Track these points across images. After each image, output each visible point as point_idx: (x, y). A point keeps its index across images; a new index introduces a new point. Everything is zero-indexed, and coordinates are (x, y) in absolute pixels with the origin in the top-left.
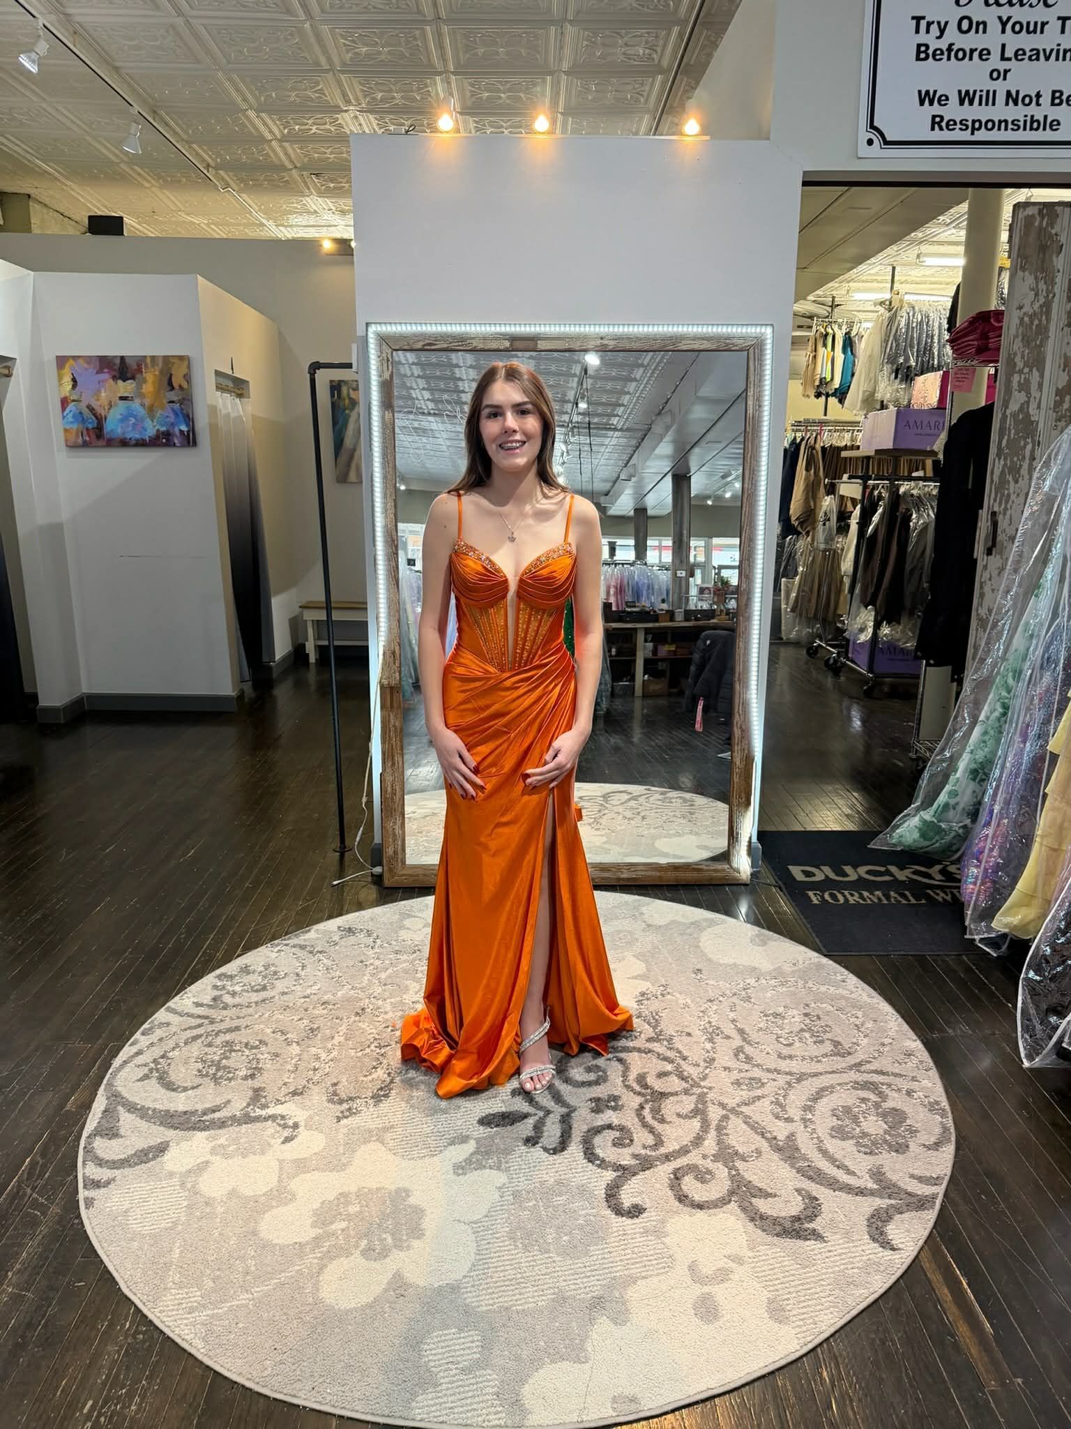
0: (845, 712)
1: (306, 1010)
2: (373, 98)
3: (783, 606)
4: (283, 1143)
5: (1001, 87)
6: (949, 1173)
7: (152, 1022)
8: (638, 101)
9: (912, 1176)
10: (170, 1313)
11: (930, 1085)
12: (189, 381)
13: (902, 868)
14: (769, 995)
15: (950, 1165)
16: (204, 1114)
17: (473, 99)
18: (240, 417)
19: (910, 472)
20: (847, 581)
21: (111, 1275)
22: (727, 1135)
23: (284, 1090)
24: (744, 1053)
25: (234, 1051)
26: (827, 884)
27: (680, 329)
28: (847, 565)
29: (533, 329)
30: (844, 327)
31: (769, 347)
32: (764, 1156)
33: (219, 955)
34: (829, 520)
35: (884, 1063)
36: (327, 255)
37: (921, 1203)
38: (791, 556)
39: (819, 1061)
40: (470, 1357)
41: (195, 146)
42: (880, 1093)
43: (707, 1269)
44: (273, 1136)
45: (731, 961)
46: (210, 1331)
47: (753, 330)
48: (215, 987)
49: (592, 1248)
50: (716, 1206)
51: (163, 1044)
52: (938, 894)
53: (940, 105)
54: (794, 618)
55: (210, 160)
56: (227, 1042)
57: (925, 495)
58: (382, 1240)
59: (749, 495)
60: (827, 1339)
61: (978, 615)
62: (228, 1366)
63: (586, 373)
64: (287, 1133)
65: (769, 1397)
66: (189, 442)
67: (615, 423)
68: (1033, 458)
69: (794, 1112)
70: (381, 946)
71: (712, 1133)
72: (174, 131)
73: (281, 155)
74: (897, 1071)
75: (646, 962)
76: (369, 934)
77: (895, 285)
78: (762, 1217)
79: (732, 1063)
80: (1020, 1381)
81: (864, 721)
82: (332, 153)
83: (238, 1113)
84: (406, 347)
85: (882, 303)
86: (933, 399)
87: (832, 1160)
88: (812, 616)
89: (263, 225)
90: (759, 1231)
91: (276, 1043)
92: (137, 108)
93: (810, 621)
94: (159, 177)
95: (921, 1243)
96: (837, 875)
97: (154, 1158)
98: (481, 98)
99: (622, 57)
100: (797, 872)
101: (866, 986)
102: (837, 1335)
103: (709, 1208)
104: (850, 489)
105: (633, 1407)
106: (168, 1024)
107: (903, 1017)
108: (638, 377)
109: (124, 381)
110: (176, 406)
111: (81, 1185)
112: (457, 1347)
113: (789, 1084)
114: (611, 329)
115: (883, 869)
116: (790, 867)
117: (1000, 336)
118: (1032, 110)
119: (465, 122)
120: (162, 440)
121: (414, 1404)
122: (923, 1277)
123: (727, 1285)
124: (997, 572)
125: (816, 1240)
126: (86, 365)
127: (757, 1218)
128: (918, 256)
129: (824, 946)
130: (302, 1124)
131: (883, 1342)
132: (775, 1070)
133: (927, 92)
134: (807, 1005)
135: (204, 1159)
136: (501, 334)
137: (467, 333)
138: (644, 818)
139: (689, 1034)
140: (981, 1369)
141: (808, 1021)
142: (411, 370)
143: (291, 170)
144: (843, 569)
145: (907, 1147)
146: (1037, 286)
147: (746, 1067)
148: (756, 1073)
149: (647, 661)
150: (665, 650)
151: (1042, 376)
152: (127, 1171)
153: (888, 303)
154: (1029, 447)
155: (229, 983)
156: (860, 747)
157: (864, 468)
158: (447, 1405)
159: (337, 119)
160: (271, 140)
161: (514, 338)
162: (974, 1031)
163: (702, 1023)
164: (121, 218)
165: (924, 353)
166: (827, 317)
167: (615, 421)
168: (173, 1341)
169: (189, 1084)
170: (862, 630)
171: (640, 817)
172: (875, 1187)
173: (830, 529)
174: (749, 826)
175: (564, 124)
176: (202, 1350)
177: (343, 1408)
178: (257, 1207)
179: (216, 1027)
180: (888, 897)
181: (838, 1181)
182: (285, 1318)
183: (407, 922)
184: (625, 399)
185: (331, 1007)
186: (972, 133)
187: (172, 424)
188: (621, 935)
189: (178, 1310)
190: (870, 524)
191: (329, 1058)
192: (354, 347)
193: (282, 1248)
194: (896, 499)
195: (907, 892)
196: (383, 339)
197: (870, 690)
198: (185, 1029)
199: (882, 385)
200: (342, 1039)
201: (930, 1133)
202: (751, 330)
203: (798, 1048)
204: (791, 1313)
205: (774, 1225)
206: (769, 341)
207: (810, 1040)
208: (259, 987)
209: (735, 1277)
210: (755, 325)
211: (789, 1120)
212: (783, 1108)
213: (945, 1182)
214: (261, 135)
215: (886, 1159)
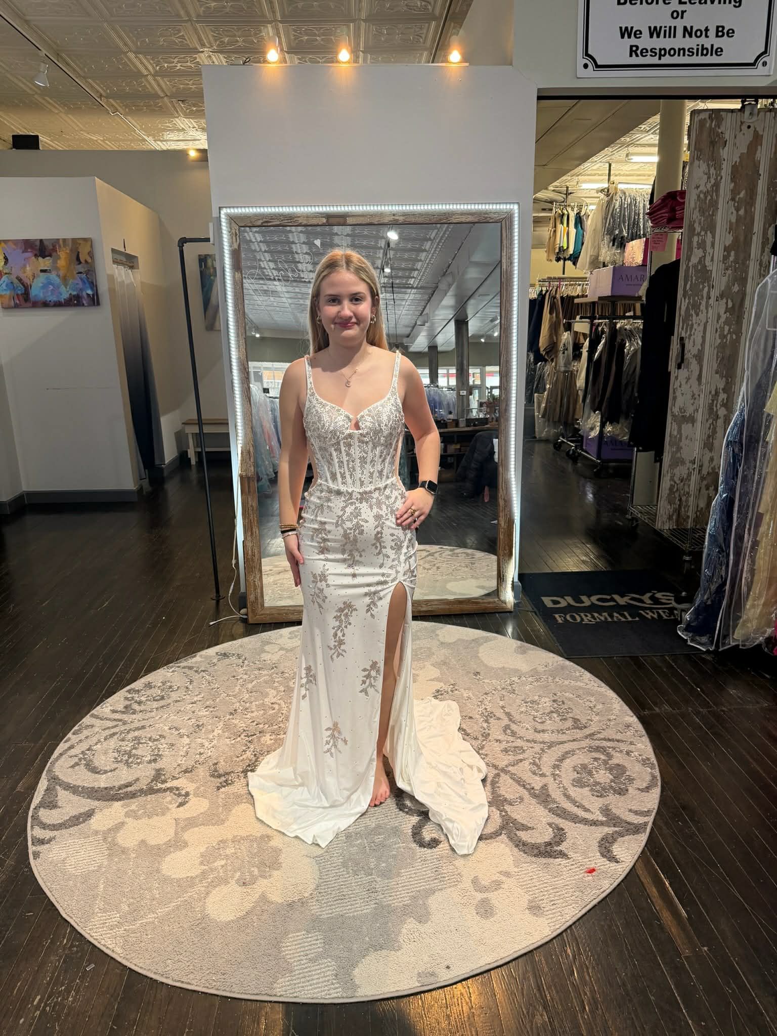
0: (581, 489)
1: (193, 712)
2: (221, 42)
3: (536, 414)
4: (178, 807)
5: (679, 24)
6: (656, 808)
8: (418, 41)
9: (630, 810)
10: (97, 930)
11: (644, 747)
12: (92, 257)
13: (622, 596)
14: (528, 688)
15: (657, 801)
16: (120, 789)
17: (297, 41)
18: (132, 283)
19: (625, 312)
20: (581, 394)
21: (53, 905)
22: (499, 787)
23: (178, 770)
24: (510, 729)
25: (141, 743)
26: (569, 609)
27: (451, 207)
28: (581, 382)
29: (343, 209)
30: (576, 209)
31: (516, 219)
32: (526, 801)
33: (128, 676)
34: (567, 350)
35: (610, 733)
36: (193, 161)
37: (636, 829)
38: (541, 377)
39: (563, 733)
40: (316, 951)
41: (90, 81)
42: (608, 753)
43: (485, 882)
44: (171, 803)
45: (501, 666)
46: (127, 941)
47: (505, 207)
48: (126, 699)
49: (403, 871)
50: (491, 838)
51: (88, 740)
52: (648, 614)
53: (636, 37)
54: (545, 422)
55: (102, 92)
56: (136, 737)
57: (635, 329)
58: (251, 873)
60: (570, 926)
61: (672, 412)
62: (141, 965)
63: (389, 246)
64: (180, 800)
65: (529, 968)
66: (94, 303)
67: (412, 283)
68: (709, 298)
69: (546, 770)
70: (248, 665)
72: (74, 70)
73: (156, 86)
74: (618, 738)
75: (440, 668)
76: (239, 656)
77: (612, 178)
78: (524, 845)
79: (501, 737)
80: (706, 949)
81: (594, 494)
82: (193, 84)
83: (145, 787)
84: (250, 224)
85: (602, 191)
86: (639, 259)
87: (574, 802)
88: (556, 419)
89: (144, 140)
90: (521, 853)
91: (172, 737)
92: (44, 51)
93: (555, 424)
94: (65, 105)
95: (636, 857)
96: (577, 602)
97: (84, 821)
98: (302, 41)
99: (405, 8)
100: (547, 601)
101: (596, 679)
102: (578, 923)
103: (486, 839)
104: (581, 326)
105: (432, 979)
106: (92, 726)
107: (623, 700)
108: (427, 247)
109: (43, 258)
110: (84, 276)
111: (30, 843)
112: (306, 944)
113: (542, 750)
114: (400, 208)
115: (609, 597)
116: (543, 598)
117: (684, 209)
118: (703, 40)
119: (291, 58)
120: (74, 302)
121: (275, 985)
122: (638, 881)
123: (500, 891)
124: (685, 380)
125: (562, 858)
126: (14, 247)
127: (521, 845)
128: (627, 155)
129: (566, 652)
130: (192, 793)
131: (610, 927)
132: (533, 741)
133: (626, 28)
134: (555, 694)
135: (120, 821)
136: (321, 213)
137: (294, 213)
138: (438, 568)
139: (471, 718)
140: (679, 942)
141: (556, 705)
142: (259, 246)
143: (162, 98)
144: (578, 385)
145: (627, 790)
146: (709, 171)
147: (512, 739)
148: (519, 743)
150: (452, 448)
151: (714, 237)
152: (64, 831)
153: (606, 190)
154: (706, 289)
155: (137, 695)
156: (593, 513)
157: (592, 310)
158: (300, 985)
159: (196, 58)
160: (147, 75)
161: (328, 216)
162: (673, 709)
163: (480, 709)
164: (37, 137)
165: (633, 227)
166: (563, 202)
167: (411, 281)
168: (98, 948)
169: (108, 768)
170: (592, 429)
171: (435, 568)
172: (604, 819)
173: (568, 356)
174: (512, 571)
175: (365, 60)
176: (121, 955)
177: (225, 990)
178: (158, 852)
179: (127, 727)
180: (611, 616)
181: (578, 816)
182: (181, 929)
183: (267, 648)
184: (419, 265)
185: (212, 709)
186: (660, 59)
187: (81, 290)
188: (422, 651)
189: (103, 927)
190: (596, 352)
191: (211, 745)
192: (211, 225)
193: (178, 880)
194: (614, 332)
195: (625, 613)
196: (232, 219)
197: (598, 470)
198: (105, 729)
199: (604, 251)
200: (220, 732)
201: (643, 780)
202: (503, 207)
203: (549, 725)
204: (545, 909)
205: (532, 848)
206: (516, 215)
207: (557, 719)
208: (159, 698)
209: (505, 886)
210: (506, 203)
211: (543, 775)
212: (538, 767)
213: (654, 814)
214: (139, 71)
215: (612, 799)
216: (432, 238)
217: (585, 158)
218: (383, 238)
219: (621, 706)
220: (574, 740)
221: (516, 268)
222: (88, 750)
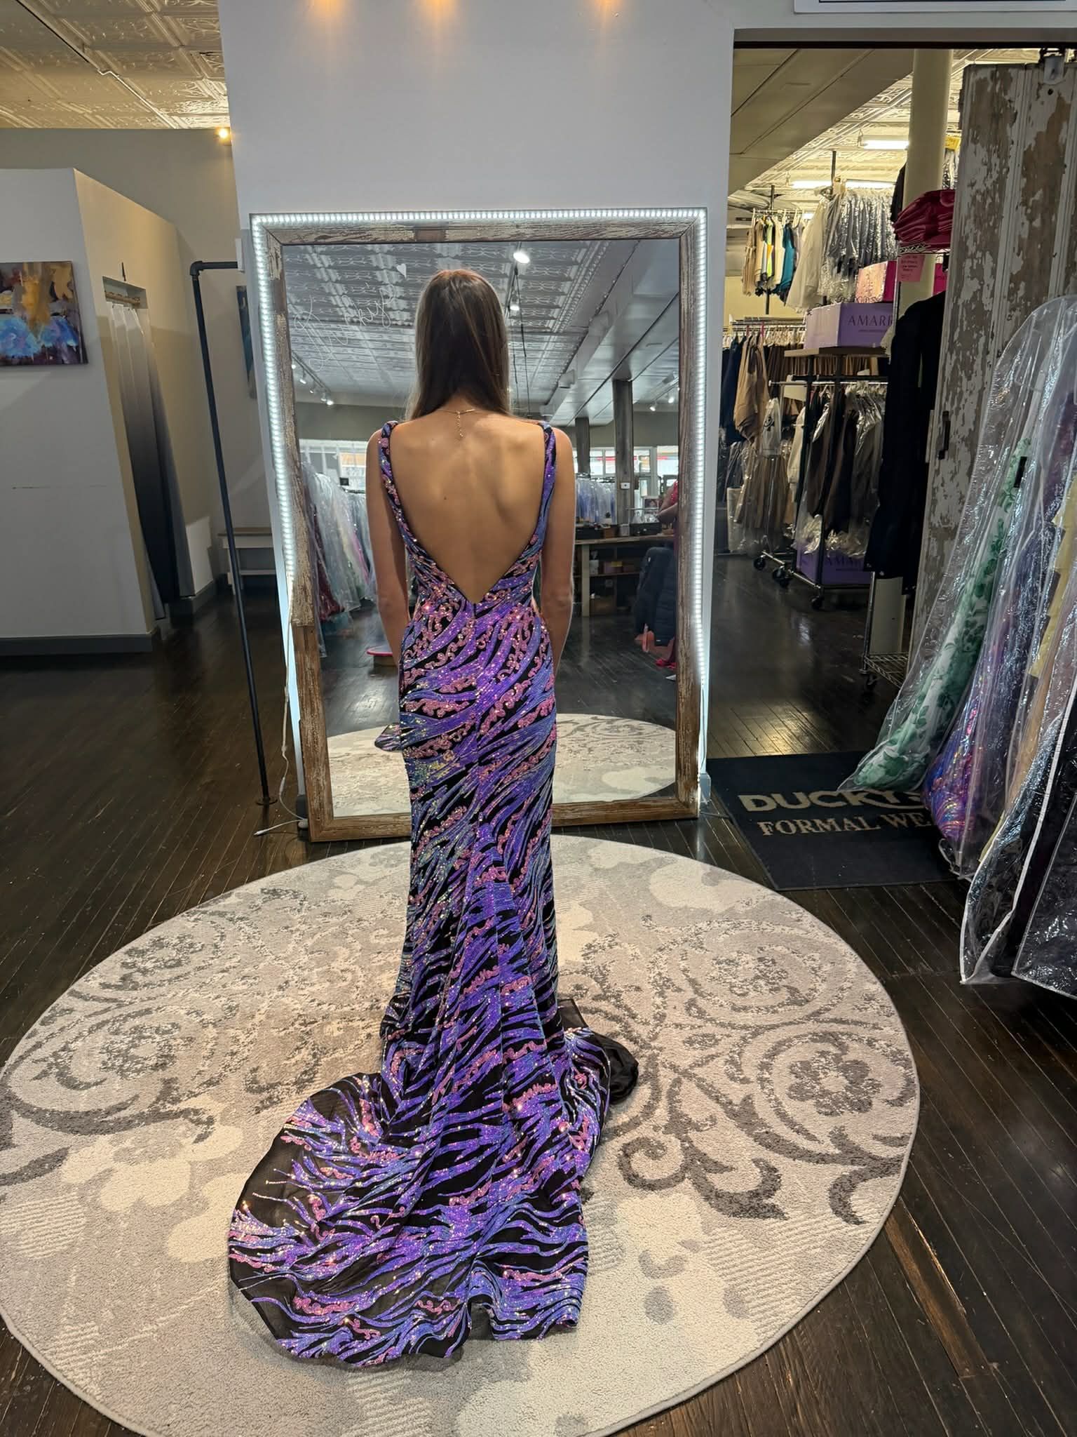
0: (793, 627)
1: (224, 986)
3: (730, 517)
4: (195, 1142)
6: (914, 1131)
7: (53, 1009)
9: (876, 1137)
10: (62, 1355)
11: (893, 1032)
12: (73, 291)
13: (856, 793)
14: (721, 939)
15: (915, 1121)
16: (108, 1113)
18: (137, 329)
19: (855, 372)
20: (793, 489)
22: (679, 1101)
23: (199, 1080)
24: (696, 1006)
25: (144, 1038)
26: (779, 813)
27: (604, 214)
28: (793, 472)
29: (439, 216)
30: (785, 218)
31: (702, 233)
32: (720, 1123)
33: (129, 928)
34: (773, 424)
35: (844, 1010)
36: (225, 145)
37: (885, 1168)
38: (736, 465)
39: (775, 1011)
40: (400, 1383)
41: (65, 21)
42: (840, 1044)
43: (660, 1260)
44: (184, 1135)
45: (682, 904)
46: (109, 1374)
47: (685, 215)
48: (125, 965)
50: (668, 1185)
51: (64, 1034)
52: (892, 819)
54: (741, 529)
55: (84, 39)
56: (136, 1028)
57: (871, 395)
59: (686, 401)
60: (790, 1332)
61: (931, 524)
62: (127, 1414)
63: (516, 273)
64: (200, 1130)
65: (729, 1405)
66: (79, 360)
67: (551, 326)
68: (987, 351)
69: (750, 1072)
70: (309, 909)
71: (663, 1103)
73: (165, 31)
74: (857, 1018)
75: (593, 909)
76: (295, 895)
77: (837, 173)
78: (717, 1196)
80: (995, 1365)
81: (812, 635)
83: (146, 1110)
84: (297, 241)
85: (823, 191)
86: (878, 292)
87: (791, 1124)
88: (758, 525)
89: (154, 114)
90: (714, 1211)
91: (190, 1027)
93: (757, 532)
94: (31, 60)
95: (886, 1214)
96: (790, 803)
97: (51, 1169)
100: (747, 801)
101: (822, 925)
102: (800, 1327)
103: (661, 1188)
104: (794, 391)
105: (578, 1429)
106: (71, 1010)
107: (861, 956)
108: (572, 276)
109: (1, 292)
110: (62, 319)
112: (386, 1372)
113: (743, 1038)
114: (527, 216)
115: (836, 795)
116: (741, 797)
117: (951, 218)
120: (48, 358)
122: (890, 1251)
123: (683, 1275)
124: (950, 476)
125: (775, 1217)
127: (713, 1196)
128: (860, 139)
129: (776, 882)
130: (218, 1118)
131: (850, 1331)
132: (730, 1025)
134: (762, 949)
135: (107, 1167)
136: (408, 224)
137: (366, 224)
138: (590, 750)
139: (638, 989)
140: (954, 1354)
141: (763, 967)
142: (328, 274)
143: (176, 49)
144: (789, 477)
145: (870, 1104)
146: (990, 159)
147: (699, 1022)
148: (709, 1028)
149: (592, 579)
150: (611, 567)
151: (995, 261)
152: (20, 1186)
153: (829, 191)
154: (982, 340)
155: (141, 959)
156: (809, 661)
157: (809, 368)
160: (151, 13)
161: (418, 228)
162: (935, 969)
163: (652, 975)
165: (868, 244)
166: (766, 208)
167: (550, 324)
168: (65, 1387)
169: (92, 1079)
170: (809, 540)
171: (586, 749)
172: (837, 1151)
173: (775, 434)
176: (98, 1398)
178: (165, 1220)
179: (124, 1011)
180: (841, 825)
181: (798, 1148)
182: (192, 1351)
183: (337, 881)
184: (560, 300)
185: (251, 981)
187: (59, 340)
188: (567, 882)
189: (72, 1350)
190: (816, 428)
191: (249, 1040)
192: (238, 243)
193: (192, 1266)
194: (842, 401)
195: (860, 818)
196: (270, 232)
197: (819, 602)
198: (90, 1016)
199: (825, 281)
200: (263, 1017)
201: (894, 1086)
202: (683, 214)
203: (753, 999)
204: (750, 1305)
205: (731, 1202)
206: (702, 227)
207: (765, 988)
208: (173, 963)
209: (689, 1266)
210: (688, 209)
211: (745, 1081)
212: (739, 1068)
213: (910, 1142)
214: (139, 8)
215: (850, 1121)
216: (579, 260)
217: (798, 143)
218: (507, 260)
219: (858, 967)
220: (791, 1023)
221: (702, 308)
222: (63, 1049)
